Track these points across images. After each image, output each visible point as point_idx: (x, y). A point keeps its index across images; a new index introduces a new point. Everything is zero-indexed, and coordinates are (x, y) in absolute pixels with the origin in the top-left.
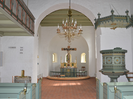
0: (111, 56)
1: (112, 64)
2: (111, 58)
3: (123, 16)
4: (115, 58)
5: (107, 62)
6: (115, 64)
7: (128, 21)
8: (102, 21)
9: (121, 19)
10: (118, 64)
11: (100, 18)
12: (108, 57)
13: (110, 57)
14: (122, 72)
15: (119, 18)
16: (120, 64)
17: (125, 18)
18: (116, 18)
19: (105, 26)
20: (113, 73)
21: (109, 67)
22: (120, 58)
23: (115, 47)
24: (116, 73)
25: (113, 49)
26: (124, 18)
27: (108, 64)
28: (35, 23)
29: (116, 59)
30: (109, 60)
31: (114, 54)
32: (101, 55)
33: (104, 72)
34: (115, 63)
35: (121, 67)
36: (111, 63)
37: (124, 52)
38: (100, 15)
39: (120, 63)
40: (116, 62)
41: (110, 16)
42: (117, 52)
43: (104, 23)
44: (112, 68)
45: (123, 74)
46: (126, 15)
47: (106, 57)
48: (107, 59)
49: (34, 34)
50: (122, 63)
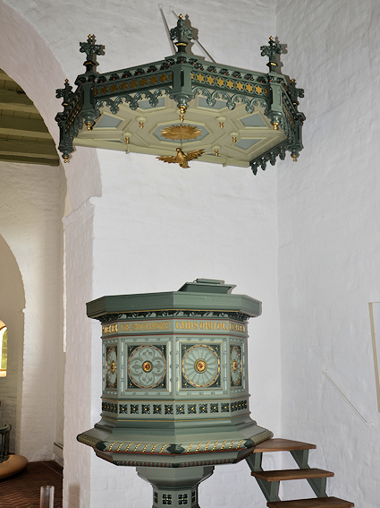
0: (163, 339)
1: (163, 394)
2: (163, 349)
3: (249, 76)
4: (185, 348)
5: (136, 379)
6: (184, 394)
7: (274, 107)
8: (106, 97)
9: (236, 92)
10: (207, 394)
12: (140, 340)
13: (153, 340)
14: (228, 444)
15: (221, 82)
16: (218, 393)
17: (259, 90)
18: (201, 78)
19: (128, 141)
20: (174, 451)
21: (145, 409)
22: (216, 348)
23: (191, 280)
24: (192, 453)
25: (176, 289)
26: (249, 88)
27: (139, 393)
29: (195, 355)
30: (148, 367)
31: (178, 325)
33: (111, 446)
34: (185, 383)
35: (225, 408)
36: (163, 384)
39: (217, 383)
40: (194, 378)
42: (201, 313)
43: (124, 106)
44: (163, 415)
45: (235, 456)
46: (266, 70)
47: (130, 340)
48: (136, 354)
50: (232, 385)
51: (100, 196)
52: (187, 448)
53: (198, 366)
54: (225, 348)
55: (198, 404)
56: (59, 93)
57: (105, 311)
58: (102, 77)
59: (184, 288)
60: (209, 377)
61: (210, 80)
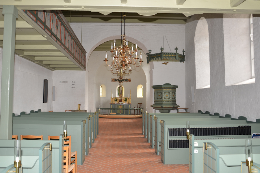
0: (161, 92)
1: (161, 99)
2: (161, 93)
4: (165, 93)
5: (158, 97)
6: (164, 100)
8: (152, 58)
9: (170, 56)
10: (168, 100)
11: (151, 54)
12: (158, 92)
13: (160, 92)
14: (170, 107)
15: (168, 55)
16: (170, 99)
17: (174, 55)
18: (165, 55)
20: (162, 107)
21: (159, 102)
22: (169, 93)
23: (165, 83)
24: (164, 108)
25: (163, 84)
26: (172, 55)
27: (158, 99)
28: (86, 57)
29: (166, 94)
30: (159, 96)
31: (163, 90)
32: (153, 90)
33: (154, 106)
34: (164, 98)
35: (170, 102)
36: (161, 98)
37: (175, 87)
38: (151, 51)
39: (169, 98)
40: (166, 97)
41: (160, 54)
42: (167, 88)
43: (154, 59)
44: (161, 102)
45: (172, 108)
46: (175, 52)
47: (157, 92)
48: (158, 94)
49: (86, 68)
50: (172, 98)
51: (154, 69)
53: (166, 96)
54: (171, 93)
55: (166, 101)
56: (147, 54)
57: (155, 87)
58: (152, 55)
59: (164, 84)
60: (168, 97)
61: (166, 55)
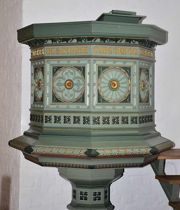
1: (82, 107)
2: (82, 70)
12: (63, 62)
13: (74, 62)
14: (136, 151)
20: (91, 155)
21: (67, 120)
23: (108, 11)
24: (105, 157)
25: (94, 18)
27: (62, 107)
33: (37, 149)
34: (101, 99)
35: (134, 120)
39: (127, 100)
40: (109, 95)
44: (81, 125)
45: (141, 161)
47: (55, 62)
48: (60, 74)
52: (101, 152)
53: (113, 86)
54: (135, 70)
55: (111, 116)
57: (34, 37)
59: (102, 18)
60: (120, 94)
